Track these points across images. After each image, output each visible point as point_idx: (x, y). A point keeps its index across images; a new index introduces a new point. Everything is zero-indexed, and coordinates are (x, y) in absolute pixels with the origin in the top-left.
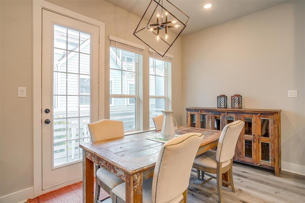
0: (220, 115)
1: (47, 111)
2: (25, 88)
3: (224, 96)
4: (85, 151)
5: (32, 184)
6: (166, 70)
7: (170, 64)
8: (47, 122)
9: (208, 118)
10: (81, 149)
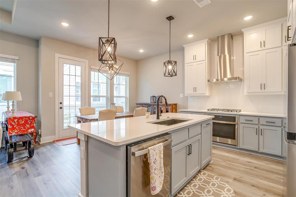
1: (61, 103)
2: (52, 93)
3: (154, 96)
4: (78, 117)
5: (55, 134)
6: (126, 81)
7: (128, 78)
8: (61, 108)
10: (76, 117)
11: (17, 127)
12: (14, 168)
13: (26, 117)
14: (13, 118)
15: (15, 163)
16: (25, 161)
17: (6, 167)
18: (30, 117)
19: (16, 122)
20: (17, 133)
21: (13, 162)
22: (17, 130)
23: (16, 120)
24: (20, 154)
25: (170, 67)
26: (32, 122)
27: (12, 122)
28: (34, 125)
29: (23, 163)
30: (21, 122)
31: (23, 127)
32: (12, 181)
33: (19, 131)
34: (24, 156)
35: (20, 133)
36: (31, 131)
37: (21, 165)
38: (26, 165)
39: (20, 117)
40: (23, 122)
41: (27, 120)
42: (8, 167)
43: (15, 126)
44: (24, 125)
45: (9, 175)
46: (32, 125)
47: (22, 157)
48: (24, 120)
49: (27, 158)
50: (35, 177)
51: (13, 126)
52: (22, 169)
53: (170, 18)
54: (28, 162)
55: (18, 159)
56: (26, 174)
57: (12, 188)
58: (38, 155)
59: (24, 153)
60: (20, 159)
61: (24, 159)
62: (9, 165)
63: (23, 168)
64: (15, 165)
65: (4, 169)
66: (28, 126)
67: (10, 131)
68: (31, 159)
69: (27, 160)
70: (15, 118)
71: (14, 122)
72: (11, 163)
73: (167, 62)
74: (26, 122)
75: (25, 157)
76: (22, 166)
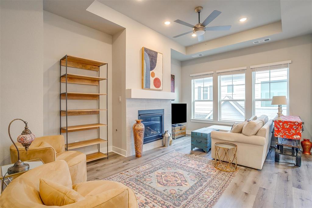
11: (282, 131)
12: (278, 168)
13: (291, 122)
14: (279, 121)
15: (281, 164)
16: (291, 167)
17: (272, 164)
18: (296, 122)
19: (281, 125)
20: (282, 136)
21: (280, 163)
22: (282, 133)
23: (281, 124)
24: (289, 159)
26: (298, 128)
27: (277, 125)
28: (300, 132)
29: (288, 168)
30: (285, 126)
31: (287, 132)
32: (272, 178)
33: (284, 135)
34: (291, 162)
35: (285, 137)
36: (297, 138)
37: (285, 168)
38: (290, 171)
39: (285, 121)
40: (288, 127)
41: (293, 126)
42: (274, 165)
43: (280, 129)
44: (289, 130)
45: (272, 172)
46: (298, 131)
47: (289, 162)
48: (289, 124)
49: (294, 165)
50: (294, 186)
51: (279, 129)
52: (284, 173)
54: (293, 169)
55: (285, 162)
56: (286, 178)
57: (270, 183)
58: (308, 168)
59: (292, 159)
60: (286, 163)
61: (291, 165)
62: (275, 164)
63: (286, 172)
64: (280, 167)
65: (270, 165)
66: (293, 131)
67: (276, 133)
68: (297, 168)
69: (293, 167)
70: (280, 121)
71: (279, 125)
72: (278, 163)
74: (291, 127)
75: (292, 164)
76: (285, 170)
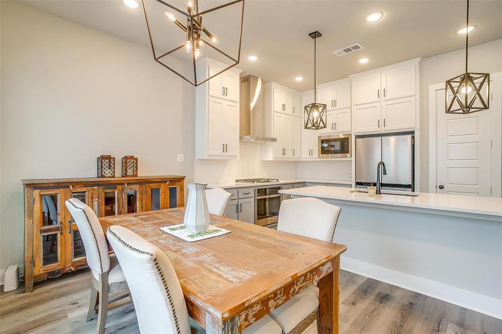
0: (115, 188)
9: (90, 197)
25: (315, 114)
53: (315, 35)
73: (310, 106)
